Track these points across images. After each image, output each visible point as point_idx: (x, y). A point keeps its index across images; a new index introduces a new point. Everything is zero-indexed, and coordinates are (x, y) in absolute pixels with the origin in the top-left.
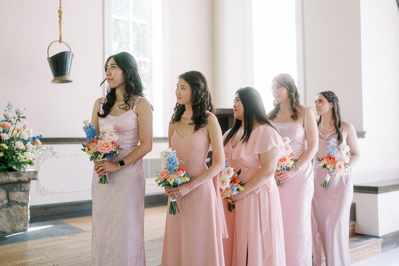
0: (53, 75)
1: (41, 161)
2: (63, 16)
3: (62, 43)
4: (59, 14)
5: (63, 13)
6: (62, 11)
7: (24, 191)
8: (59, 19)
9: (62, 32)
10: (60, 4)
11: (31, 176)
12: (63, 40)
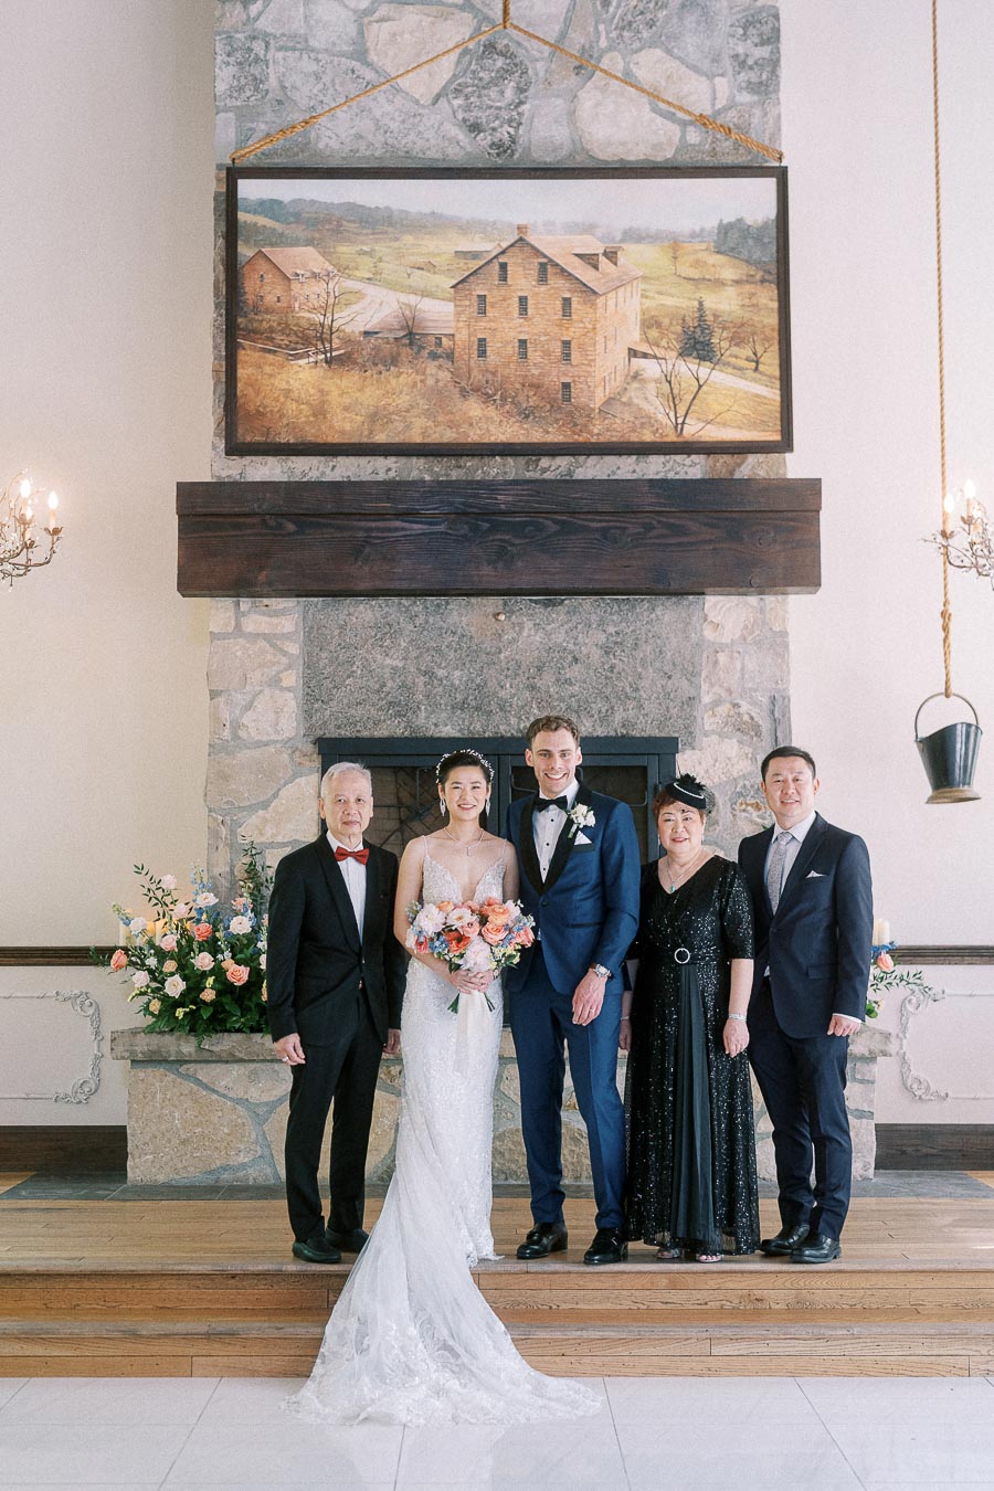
0: (932, 784)
1: (910, 1008)
2: (952, 627)
3: (952, 698)
4: (941, 621)
5: (952, 618)
6: (950, 611)
7: (862, 1081)
8: (943, 635)
9: (952, 668)
10: (945, 595)
11: (876, 1046)
12: (954, 689)
